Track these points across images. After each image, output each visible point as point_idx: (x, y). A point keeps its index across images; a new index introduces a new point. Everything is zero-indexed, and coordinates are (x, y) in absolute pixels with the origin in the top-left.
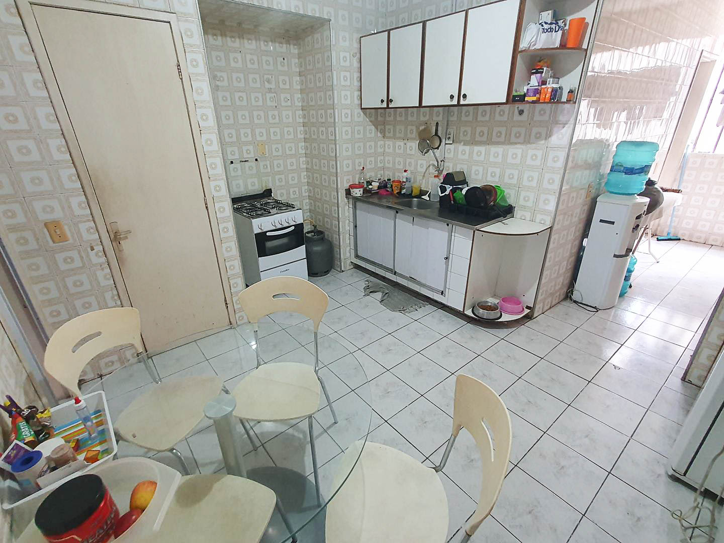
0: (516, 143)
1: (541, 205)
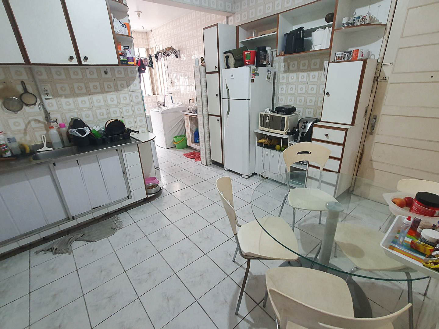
0: (110, 92)
1: (139, 124)
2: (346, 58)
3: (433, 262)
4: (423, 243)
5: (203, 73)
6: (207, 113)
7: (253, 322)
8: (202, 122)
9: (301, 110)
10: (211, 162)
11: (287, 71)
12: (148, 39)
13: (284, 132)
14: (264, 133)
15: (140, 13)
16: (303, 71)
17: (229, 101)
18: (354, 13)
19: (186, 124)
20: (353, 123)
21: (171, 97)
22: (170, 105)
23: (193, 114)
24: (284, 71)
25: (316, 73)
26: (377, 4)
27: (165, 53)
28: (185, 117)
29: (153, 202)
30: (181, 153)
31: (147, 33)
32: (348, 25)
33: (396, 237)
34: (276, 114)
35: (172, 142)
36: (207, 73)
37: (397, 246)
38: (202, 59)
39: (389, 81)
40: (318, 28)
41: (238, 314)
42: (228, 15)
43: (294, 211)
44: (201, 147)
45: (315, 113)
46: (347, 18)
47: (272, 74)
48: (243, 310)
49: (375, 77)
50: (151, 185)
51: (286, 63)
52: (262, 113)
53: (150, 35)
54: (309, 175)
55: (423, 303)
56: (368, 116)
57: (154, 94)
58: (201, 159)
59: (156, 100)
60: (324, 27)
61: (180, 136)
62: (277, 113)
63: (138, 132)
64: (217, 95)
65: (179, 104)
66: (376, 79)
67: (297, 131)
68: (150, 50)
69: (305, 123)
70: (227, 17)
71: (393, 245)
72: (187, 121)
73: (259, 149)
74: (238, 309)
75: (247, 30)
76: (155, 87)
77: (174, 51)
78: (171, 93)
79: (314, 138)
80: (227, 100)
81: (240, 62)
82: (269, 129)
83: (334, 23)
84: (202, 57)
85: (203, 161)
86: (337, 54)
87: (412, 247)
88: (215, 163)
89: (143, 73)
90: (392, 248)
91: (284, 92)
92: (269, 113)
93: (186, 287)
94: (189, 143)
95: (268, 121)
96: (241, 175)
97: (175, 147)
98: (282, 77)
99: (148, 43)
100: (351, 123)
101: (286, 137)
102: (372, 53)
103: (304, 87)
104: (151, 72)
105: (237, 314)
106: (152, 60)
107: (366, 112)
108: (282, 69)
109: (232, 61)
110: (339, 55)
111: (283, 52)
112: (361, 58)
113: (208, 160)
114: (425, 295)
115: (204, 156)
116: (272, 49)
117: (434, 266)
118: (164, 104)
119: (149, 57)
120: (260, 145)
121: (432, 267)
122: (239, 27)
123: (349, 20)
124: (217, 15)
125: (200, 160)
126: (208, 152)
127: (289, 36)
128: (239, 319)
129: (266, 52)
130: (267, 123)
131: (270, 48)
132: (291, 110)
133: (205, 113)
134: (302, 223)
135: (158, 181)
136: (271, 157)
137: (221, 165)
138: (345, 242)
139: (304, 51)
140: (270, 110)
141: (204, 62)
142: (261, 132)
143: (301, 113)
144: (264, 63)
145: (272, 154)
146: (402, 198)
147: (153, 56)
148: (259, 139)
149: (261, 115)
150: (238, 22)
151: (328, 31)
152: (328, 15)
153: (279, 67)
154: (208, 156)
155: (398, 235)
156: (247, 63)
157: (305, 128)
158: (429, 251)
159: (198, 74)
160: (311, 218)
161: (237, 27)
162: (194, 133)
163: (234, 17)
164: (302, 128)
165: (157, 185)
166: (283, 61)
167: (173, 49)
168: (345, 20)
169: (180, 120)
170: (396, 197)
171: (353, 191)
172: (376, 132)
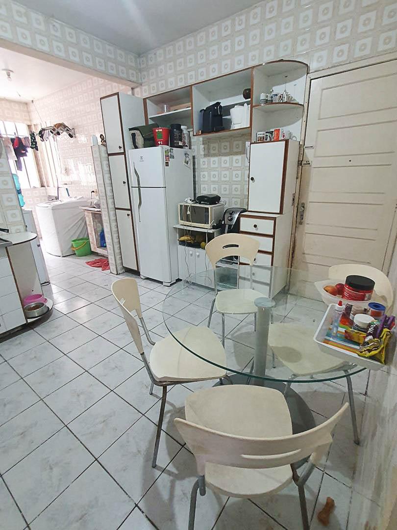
1: (11, 219)
2: (268, 139)
3: (368, 350)
4: (356, 331)
5: (104, 155)
6: (113, 206)
7: (176, 472)
8: (107, 218)
9: (227, 200)
10: (124, 270)
11: (207, 155)
12: (29, 112)
13: (208, 226)
14: (185, 228)
15: (11, 73)
16: (226, 155)
17: (139, 189)
18: (271, 90)
19: (88, 223)
20: (281, 212)
21: (67, 189)
22: (64, 199)
23: (96, 210)
24: (204, 155)
25: (239, 157)
26: (293, 83)
27: (54, 130)
28: (86, 213)
29: (37, 329)
30: (83, 261)
31: (26, 104)
32: (266, 102)
33: (330, 329)
34: (198, 205)
35: (70, 248)
36: (109, 155)
37: (331, 339)
38: (102, 137)
39: (313, 165)
40: (236, 104)
41: (156, 465)
42: (133, 85)
43: (223, 319)
44: (109, 252)
45: (242, 203)
46: (265, 94)
47: (191, 158)
48: (163, 459)
49: (299, 161)
50: (34, 305)
51: (206, 145)
52: (182, 204)
53: (32, 107)
54: (241, 275)
55: (365, 403)
56: (296, 205)
57: (43, 186)
58: (109, 267)
59: (45, 194)
60: (242, 104)
61: (82, 239)
62: (200, 203)
63: (8, 230)
64: (124, 183)
65: (78, 198)
66: (300, 163)
67: (223, 223)
68: (33, 127)
69: (231, 214)
70: (133, 89)
71: (328, 338)
72: (89, 219)
73: (182, 248)
74: (155, 459)
75: (156, 104)
76: (44, 177)
77: (66, 129)
78: (66, 184)
79: (242, 230)
80: (138, 188)
81: (150, 142)
82: (191, 223)
83: (252, 100)
84: (101, 135)
85: (113, 269)
86: (259, 134)
87: (346, 337)
88: (128, 271)
89: (25, 157)
90: (326, 341)
91: (206, 179)
92: (190, 203)
93: (81, 443)
94: (94, 247)
95: (189, 213)
96: (161, 283)
97: (75, 254)
98: (202, 162)
99: (29, 116)
100: (279, 212)
101: (211, 231)
102: (293, 135)
103: (227, 173)
104: (36, 157)
105: (154, 466)
106: (35, 139)
107: (294, 200)
108: (202, 153)
109: (140, 140)
110: (261, 136)
111: (200, 131)
112: (282, 138)
113: (120, 267)
114: (366, 394)
115: (114, 262)
116: (188, 129)
117: (368, 354)
118: (57, 198)
119: (31, 135)
120: (183, 243)
121: (366, 356)
122: (147, 100)
123: (267, 96)
124: (120, 85)
125: (109, 269)
126: (118, 257)
127: (205, 113)
128: (158, 473)
129: (181, 131)
130: (187, 216)
131: (186, 127)
132: (214, 200)
133: (111, 206)
134: (235, 333)
135: (46, 299)
136: (197, 257)
137: (137, 273)
138: (280, 346)
139: (223, 129)
140: (191, 200)
141: (105, 141)
142: (182, 227)
143: (227, 202)
144: (180, 144)
145: (198, 254)
146: (334, 285)
147: (37, 135)
148: (181, 236)
149: (181, 206)
150: (146, 95)
151: (247, 108)
152: (246, 90)
153: (198, 150)
154: (119, 262)
155: (331, 327)
156: (159, 142)
157: (231, 220)
158: (363, 338)
159: (97, 155)
160: (245, 326)
161: (145, 100)
162: (99, 234)
163: (141, 89)
164: (229, 220)
165: (43, 304)
166: (202, 143)
167: (65, 127)
168: (263, 96)
169: (80, 218)
170: (327, 285)
171: (288, 290)
172: (306, 222)
